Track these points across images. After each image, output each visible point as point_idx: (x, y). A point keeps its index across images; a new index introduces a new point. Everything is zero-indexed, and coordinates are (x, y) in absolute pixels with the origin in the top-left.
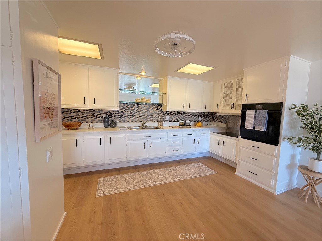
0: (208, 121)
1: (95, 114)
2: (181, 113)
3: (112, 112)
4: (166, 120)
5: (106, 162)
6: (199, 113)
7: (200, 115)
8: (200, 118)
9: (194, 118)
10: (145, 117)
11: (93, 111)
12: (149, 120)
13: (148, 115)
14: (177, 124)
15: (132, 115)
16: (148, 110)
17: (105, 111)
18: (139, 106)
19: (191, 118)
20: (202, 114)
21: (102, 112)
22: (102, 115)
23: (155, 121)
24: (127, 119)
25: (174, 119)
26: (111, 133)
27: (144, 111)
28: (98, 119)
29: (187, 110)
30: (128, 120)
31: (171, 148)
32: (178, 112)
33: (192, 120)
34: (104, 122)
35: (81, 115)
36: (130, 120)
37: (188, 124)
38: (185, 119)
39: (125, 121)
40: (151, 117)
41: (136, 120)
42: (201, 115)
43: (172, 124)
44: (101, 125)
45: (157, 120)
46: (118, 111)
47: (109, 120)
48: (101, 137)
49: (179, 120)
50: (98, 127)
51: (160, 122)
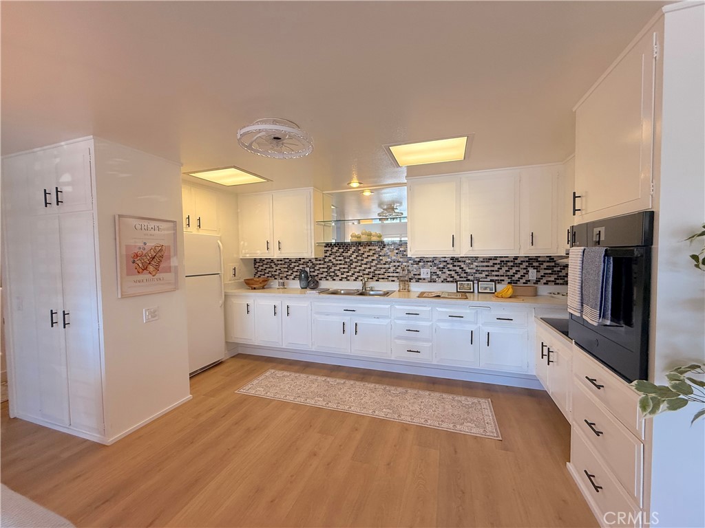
1: (291, 266)
2: (464, 259)
3: (315, 262)
4: (422, 277)
6: (527, 259)
7: (530, 265)
8: (533, 274)
9: (511, 273)
10: (372, 270)
11: (288, 261)
12: (381, 276)
13: (378, 266)
14: (452, 288)
15: (346, 266)
16: (377, 256)
17: (304, 260)
18: (360, 248)
19: (497, 273)
20: (541, 263)
21: (300, 262)
23: (393, 279)
24: (339, 273)
25: (443, 276)
26: (290, 298)
27: (370, 259)
29: (464, 251)
30: (341, 276)
31: (403, 342)
32: (452, 259)
33: (502, 278)
34: (300, 279)
35: (275, 268)
36: (344, 276)
37: (486, 288)
38: (477, 275)
39: (334, 278)
40: (384, 270)
41: (355, 276)
42: (535, 264)
43: (439, 287)
45: (400, 278)
46: (323, 259)
47: (307, 276)
49: (457, 278)
51: (406, 282)
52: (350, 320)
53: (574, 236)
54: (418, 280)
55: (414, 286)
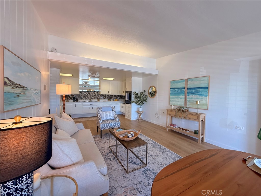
0: (123, 99)
1: (69, 96)
3: (76, 95)
5: (74, 114)
8: (119, 97)
9: (116, 97)
12: (93, 98)
13: (93, 96)
14: (107, 100)
15: (85, 96)
16: (93, 94)
18: (89, 92)
22: (72, 96)
25: (105, 98)
26: (76, 103)
27: (91, 95)
28: (70, 98)
29: (110, 94)
32: (107, 95)
34: (73, 99)
36: (84, 98)
37: (112, 100)
38: (111, 98)
39: (82, 99)
41: (87, 98)
43: (105, 100)
45: (97, 99)
46: (79, 95)
47: (75, 99)
48: (72, 104)
49: (108, 98)
50: (71, 101)
51: (98, 99)
52: (91, 106)
53: (126, 92)
54: (101, 99)
55: (100, 100)
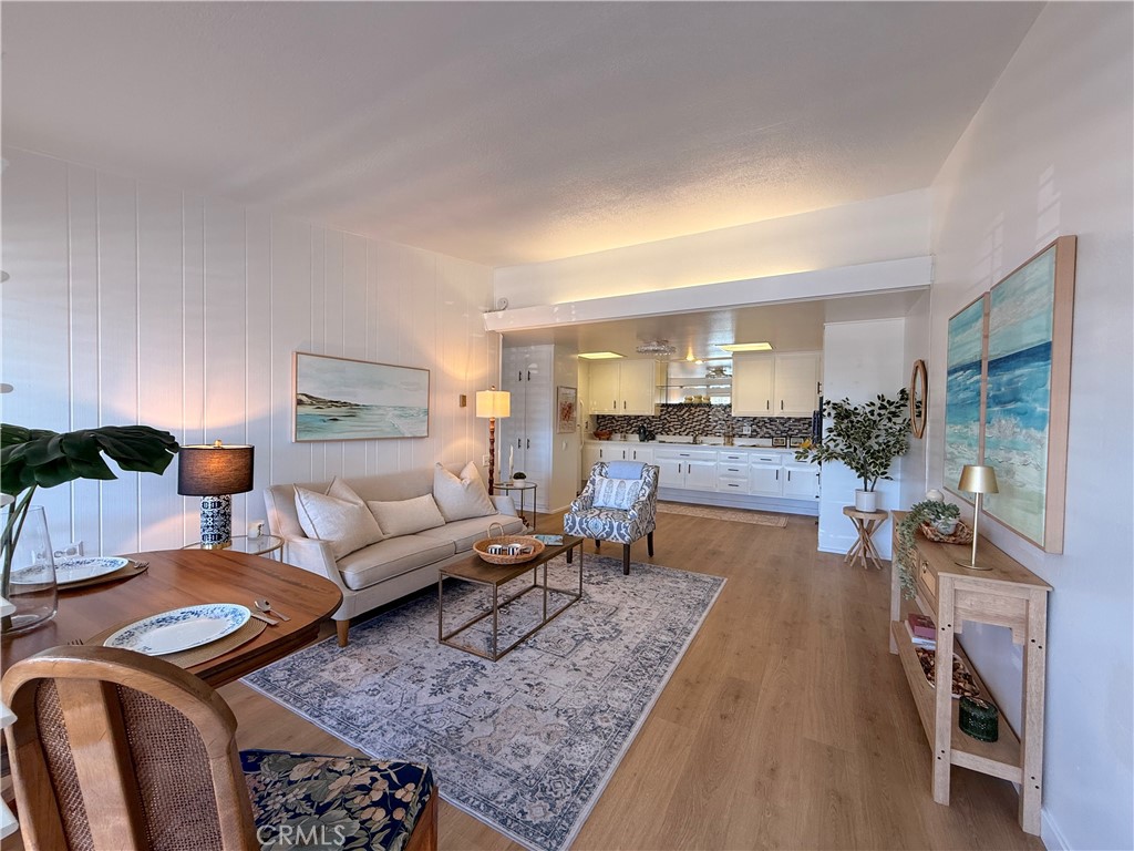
1: (630, 422)
3: (652, 419)
4: (744, 433)
10: (701, 427)
11: (628, 417)
12: (709, 432)
13: (707, 424)
14: (769, 442)
15: (679, 423)
16: (706, 415)
17: (642, 418)
18: (692, 408)
19: (806, 431)
21: (638, 419)
22: (639, 423)
23: (720, 434)
24: (672, 429)
25: (762, 433)
27: (700, 418)
28: (633, 429)
29: (776, 412)
30: (674, 431)
31: (726, 479)
34: (641, 433)
35: (616, 423)
36: (677, 431)
37: (796, 443)
39: (669, 433)
40: (712, 427)
41: (687, 431)
43: (758, 441)
44: (636, 437)
45: (725, 434)
47: (646, 431)
49: (773, 434)
51: (730, 437)
52: (684, 462)
54: (740, 436)
55: (738, 441)
